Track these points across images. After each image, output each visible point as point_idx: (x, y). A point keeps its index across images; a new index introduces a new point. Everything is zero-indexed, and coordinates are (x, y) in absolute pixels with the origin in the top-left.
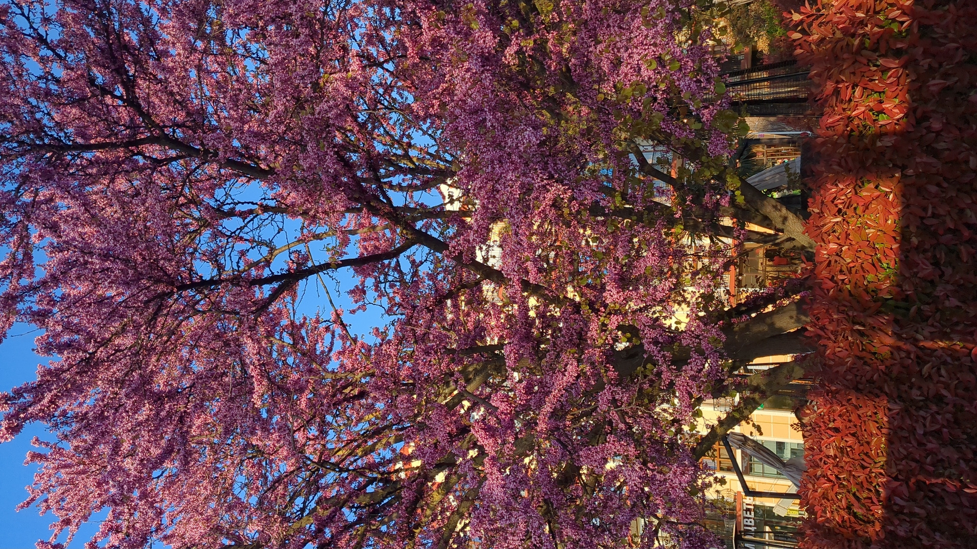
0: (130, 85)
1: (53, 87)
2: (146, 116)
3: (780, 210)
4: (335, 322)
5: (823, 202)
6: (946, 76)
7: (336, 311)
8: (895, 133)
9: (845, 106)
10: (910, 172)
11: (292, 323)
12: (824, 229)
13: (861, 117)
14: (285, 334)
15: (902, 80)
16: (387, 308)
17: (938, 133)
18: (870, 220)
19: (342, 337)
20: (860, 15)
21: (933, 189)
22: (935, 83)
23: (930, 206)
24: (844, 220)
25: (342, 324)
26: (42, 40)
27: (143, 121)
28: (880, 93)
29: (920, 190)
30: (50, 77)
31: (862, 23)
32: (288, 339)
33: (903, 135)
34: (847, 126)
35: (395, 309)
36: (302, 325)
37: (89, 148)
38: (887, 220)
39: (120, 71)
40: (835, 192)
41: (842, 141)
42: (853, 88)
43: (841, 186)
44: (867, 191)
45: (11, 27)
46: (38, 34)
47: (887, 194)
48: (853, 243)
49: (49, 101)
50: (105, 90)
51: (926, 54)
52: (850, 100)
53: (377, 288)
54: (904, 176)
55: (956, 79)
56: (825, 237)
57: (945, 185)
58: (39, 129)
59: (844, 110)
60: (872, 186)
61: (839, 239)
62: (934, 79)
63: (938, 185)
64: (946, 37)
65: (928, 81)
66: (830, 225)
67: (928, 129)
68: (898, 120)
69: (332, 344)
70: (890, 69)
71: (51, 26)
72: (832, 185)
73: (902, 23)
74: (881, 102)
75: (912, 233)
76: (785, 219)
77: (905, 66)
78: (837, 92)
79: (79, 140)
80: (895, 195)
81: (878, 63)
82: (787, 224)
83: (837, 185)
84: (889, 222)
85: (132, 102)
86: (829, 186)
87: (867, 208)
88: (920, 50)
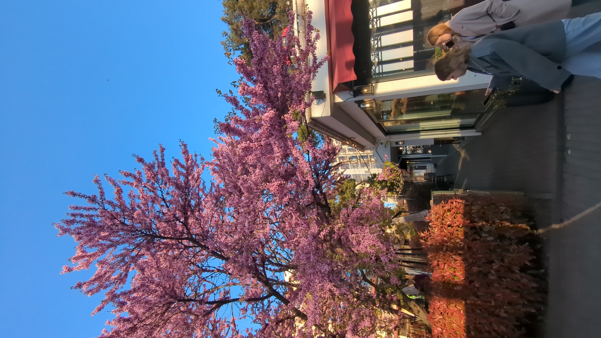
0: (186, 219)
1: (161, 215)
2: (188, 230)
3: (417, 307)
4: (232, 323)
5: (434, 308)
6: (479, 266)
7: (234, 318)
8: (461, 285)
9: (442, 271)
10: (468, 302)
11: (215, 320)
12: (436, 320)
13: (448, 276)
14: (210, 324)
15: (462, 265)
16: (254, 320)
17: (478, 288)
18: (454, 320)
19: (233, 330)
20: (445, 239)
21: (478, 311)
22: (475, 269)
23: (478, 319)
24: (443, 318)
25: (234, 324)
26: (164, 199)
27: (187, 232)
28: (454, 268)
29: (473, 311)
30: (161, 212)
31: (446, 242)
32: (211, 327)
33: (464, 286)
34: (443, 279)
35: (257, 320)
36: (218, 321)
37: (164, 238)
38: (461, 321)
39: (185, 213)
40: (439, 305)
41: (441, 284)
42: (444, 264)
43: (441, 303)
44: (452, 307)
45: (155, 194)
46: (163, 197)
47: (460, 310)
48: (448, 329)
49: (157, 220)
50: (178, 219)
51: (470, 257)
52: (443, 269)
53: (252, 309)
54: (466, 304)
55: (483, 268)
56: (436, 324)
57: (483, 311)
58: (150, 229)
59: (441, 272)
60: (454, 305)
61: (441, 326)
62: (474, 267)
63: (480, 310)
64: (477, 252)
65: (472, 267)
66: (438, 319)
67: (474, 286)
68: (462, 280)
69: (228, 332)
70: (457, 260)
71: (169, 196)
72: (438, 301)
73: (461, 244)
74: (455, 272)
75: (471, 329)
76: (419, 312)
77: (463, 260)
78: (438, 265)
79: (162, 235)
80: (463, 311)
81: (453, 257)
82: (420, 314)
83: (440, 302)
84: (462, 322)
85: (185, 224)
86: (437, 302)
87: (452, 315)
88: (469, 256)
